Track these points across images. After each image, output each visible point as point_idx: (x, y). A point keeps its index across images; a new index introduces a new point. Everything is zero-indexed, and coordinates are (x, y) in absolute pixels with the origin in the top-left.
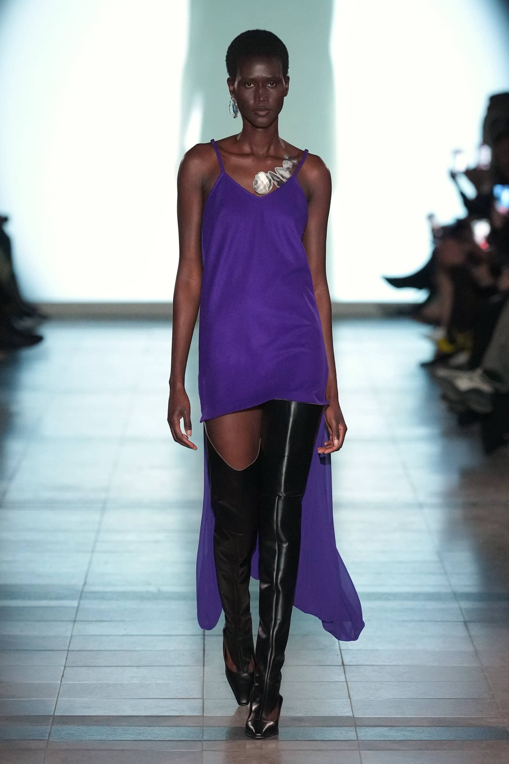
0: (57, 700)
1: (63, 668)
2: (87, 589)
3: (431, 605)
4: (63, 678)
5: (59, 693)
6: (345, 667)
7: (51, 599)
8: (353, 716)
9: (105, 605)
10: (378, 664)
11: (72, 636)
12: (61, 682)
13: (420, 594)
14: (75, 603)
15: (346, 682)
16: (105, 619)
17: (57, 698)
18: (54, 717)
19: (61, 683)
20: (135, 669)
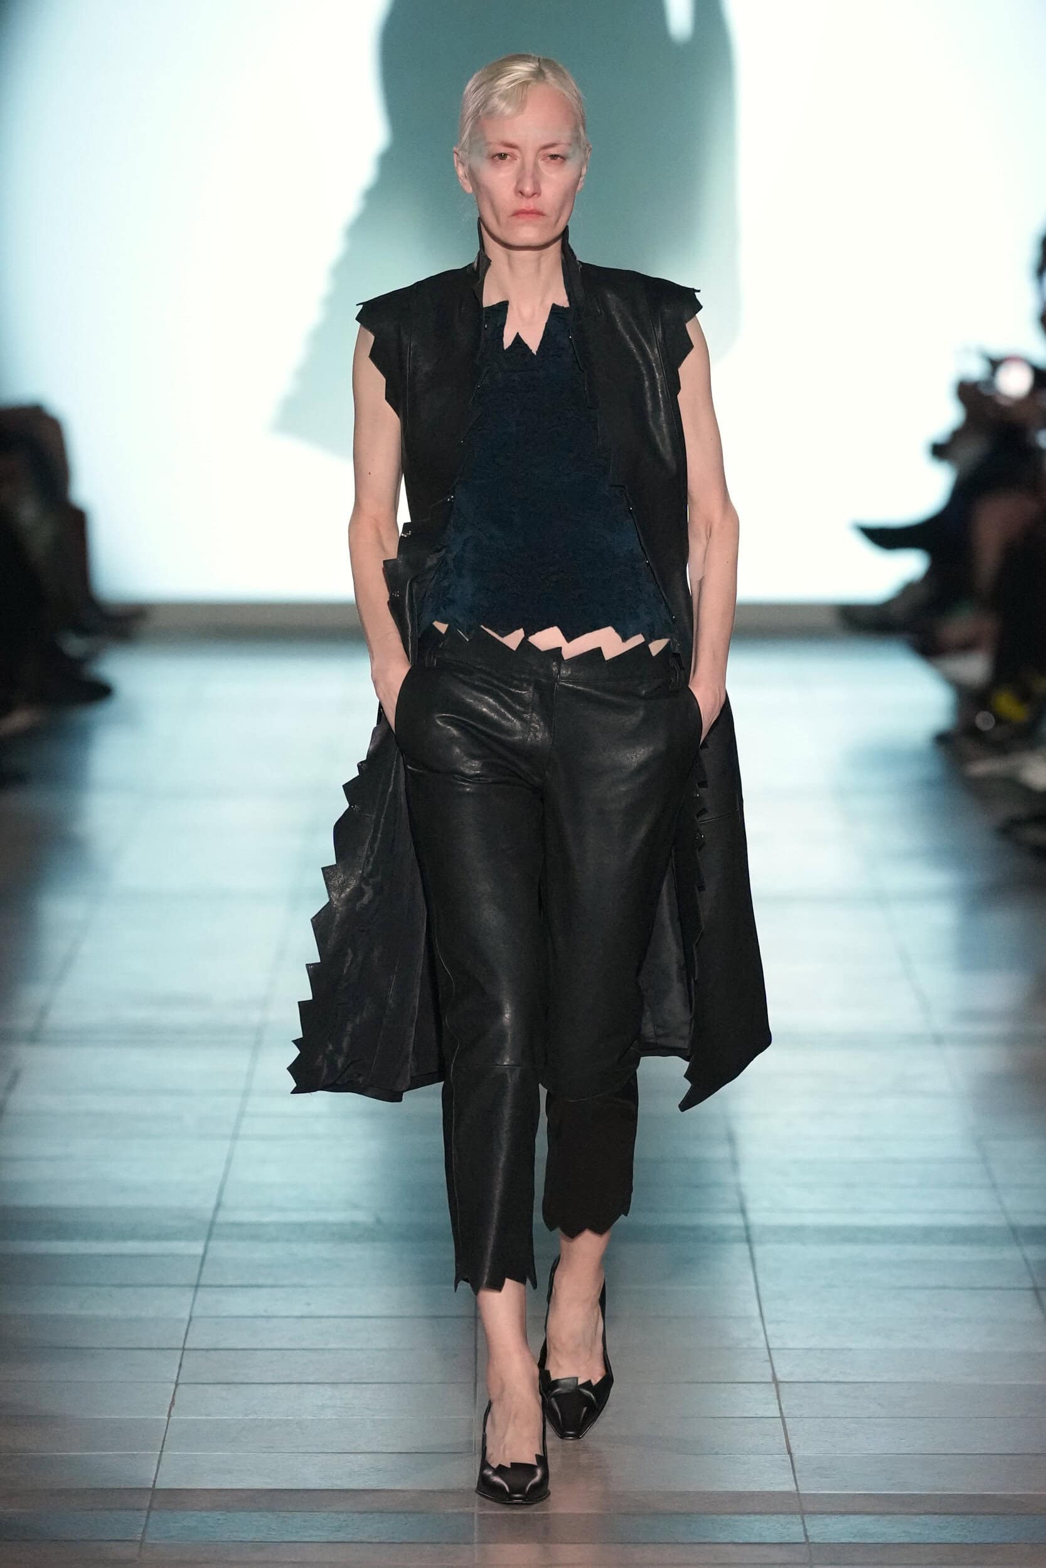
0: (161, 1455)
1: (173, 1386)
2: (223, 1216)
3: (963, 1253)
4: (173, 1409)
5: (164, 1441)
6: (781, 1385)
7: (145, 1238)
8: (797, 1490)
9: (262, 1252)
10: (850, 1379)
11: (191, 1318)
12: (169, 1416)
13: (941, 1229)
14: (197, 1248)
15: (782, 1417)
16: (261, 1281)
17: (161, 1451)
18: (154, 1491)
19: (169, 1419)
20: (328, 1391)
